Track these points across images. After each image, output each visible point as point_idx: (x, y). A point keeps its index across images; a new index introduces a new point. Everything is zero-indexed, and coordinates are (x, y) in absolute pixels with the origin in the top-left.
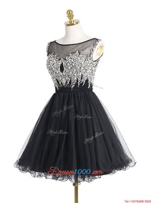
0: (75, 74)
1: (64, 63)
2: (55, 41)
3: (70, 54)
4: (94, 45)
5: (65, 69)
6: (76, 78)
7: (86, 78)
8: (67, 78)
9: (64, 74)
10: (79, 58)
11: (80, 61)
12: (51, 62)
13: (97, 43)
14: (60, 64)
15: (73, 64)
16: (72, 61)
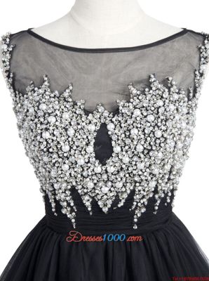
4: (202, 55)
8: (120, 185)
12: (52, 119)
14: (93, 128)
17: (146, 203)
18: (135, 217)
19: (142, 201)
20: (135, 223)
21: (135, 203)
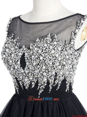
0: (45, 74)
1: (26, 54)
2: (19, 17)
3: (38, 40)
4: (78, 25)
5: (27, 64)
6: (45, 80)
7: (62, 78)
8: (31, 78)
9: (27, 72)
10: (51, 47)
11: (53, 52)
12: (7, 50)
13: (82, 21)
14: (20, 54)
15: (41, 58)
16: (40, 51)
17: (44, 88)
18: (39, 93)
19: (42, 87)
20: (39, 95)
21: (39, 87)
